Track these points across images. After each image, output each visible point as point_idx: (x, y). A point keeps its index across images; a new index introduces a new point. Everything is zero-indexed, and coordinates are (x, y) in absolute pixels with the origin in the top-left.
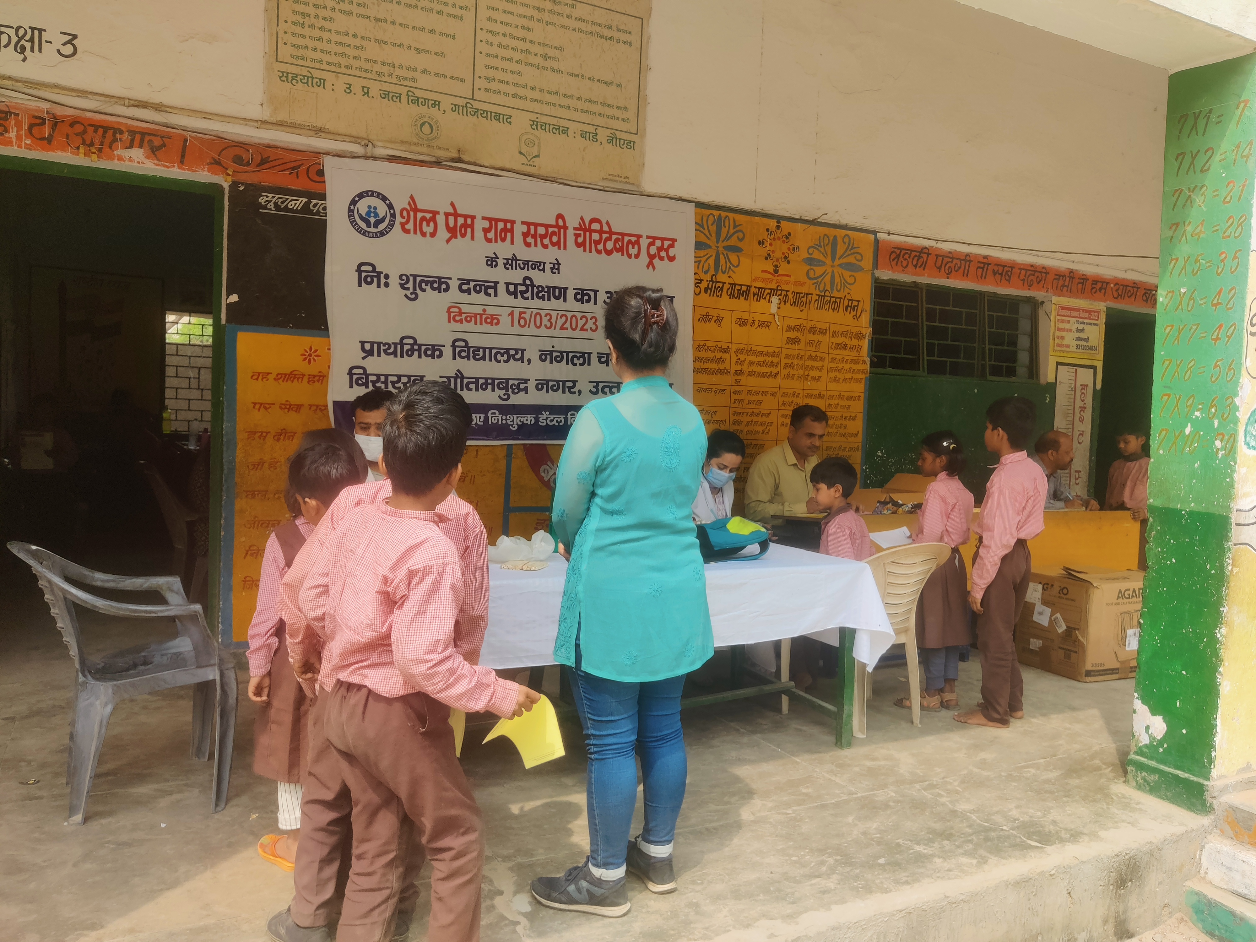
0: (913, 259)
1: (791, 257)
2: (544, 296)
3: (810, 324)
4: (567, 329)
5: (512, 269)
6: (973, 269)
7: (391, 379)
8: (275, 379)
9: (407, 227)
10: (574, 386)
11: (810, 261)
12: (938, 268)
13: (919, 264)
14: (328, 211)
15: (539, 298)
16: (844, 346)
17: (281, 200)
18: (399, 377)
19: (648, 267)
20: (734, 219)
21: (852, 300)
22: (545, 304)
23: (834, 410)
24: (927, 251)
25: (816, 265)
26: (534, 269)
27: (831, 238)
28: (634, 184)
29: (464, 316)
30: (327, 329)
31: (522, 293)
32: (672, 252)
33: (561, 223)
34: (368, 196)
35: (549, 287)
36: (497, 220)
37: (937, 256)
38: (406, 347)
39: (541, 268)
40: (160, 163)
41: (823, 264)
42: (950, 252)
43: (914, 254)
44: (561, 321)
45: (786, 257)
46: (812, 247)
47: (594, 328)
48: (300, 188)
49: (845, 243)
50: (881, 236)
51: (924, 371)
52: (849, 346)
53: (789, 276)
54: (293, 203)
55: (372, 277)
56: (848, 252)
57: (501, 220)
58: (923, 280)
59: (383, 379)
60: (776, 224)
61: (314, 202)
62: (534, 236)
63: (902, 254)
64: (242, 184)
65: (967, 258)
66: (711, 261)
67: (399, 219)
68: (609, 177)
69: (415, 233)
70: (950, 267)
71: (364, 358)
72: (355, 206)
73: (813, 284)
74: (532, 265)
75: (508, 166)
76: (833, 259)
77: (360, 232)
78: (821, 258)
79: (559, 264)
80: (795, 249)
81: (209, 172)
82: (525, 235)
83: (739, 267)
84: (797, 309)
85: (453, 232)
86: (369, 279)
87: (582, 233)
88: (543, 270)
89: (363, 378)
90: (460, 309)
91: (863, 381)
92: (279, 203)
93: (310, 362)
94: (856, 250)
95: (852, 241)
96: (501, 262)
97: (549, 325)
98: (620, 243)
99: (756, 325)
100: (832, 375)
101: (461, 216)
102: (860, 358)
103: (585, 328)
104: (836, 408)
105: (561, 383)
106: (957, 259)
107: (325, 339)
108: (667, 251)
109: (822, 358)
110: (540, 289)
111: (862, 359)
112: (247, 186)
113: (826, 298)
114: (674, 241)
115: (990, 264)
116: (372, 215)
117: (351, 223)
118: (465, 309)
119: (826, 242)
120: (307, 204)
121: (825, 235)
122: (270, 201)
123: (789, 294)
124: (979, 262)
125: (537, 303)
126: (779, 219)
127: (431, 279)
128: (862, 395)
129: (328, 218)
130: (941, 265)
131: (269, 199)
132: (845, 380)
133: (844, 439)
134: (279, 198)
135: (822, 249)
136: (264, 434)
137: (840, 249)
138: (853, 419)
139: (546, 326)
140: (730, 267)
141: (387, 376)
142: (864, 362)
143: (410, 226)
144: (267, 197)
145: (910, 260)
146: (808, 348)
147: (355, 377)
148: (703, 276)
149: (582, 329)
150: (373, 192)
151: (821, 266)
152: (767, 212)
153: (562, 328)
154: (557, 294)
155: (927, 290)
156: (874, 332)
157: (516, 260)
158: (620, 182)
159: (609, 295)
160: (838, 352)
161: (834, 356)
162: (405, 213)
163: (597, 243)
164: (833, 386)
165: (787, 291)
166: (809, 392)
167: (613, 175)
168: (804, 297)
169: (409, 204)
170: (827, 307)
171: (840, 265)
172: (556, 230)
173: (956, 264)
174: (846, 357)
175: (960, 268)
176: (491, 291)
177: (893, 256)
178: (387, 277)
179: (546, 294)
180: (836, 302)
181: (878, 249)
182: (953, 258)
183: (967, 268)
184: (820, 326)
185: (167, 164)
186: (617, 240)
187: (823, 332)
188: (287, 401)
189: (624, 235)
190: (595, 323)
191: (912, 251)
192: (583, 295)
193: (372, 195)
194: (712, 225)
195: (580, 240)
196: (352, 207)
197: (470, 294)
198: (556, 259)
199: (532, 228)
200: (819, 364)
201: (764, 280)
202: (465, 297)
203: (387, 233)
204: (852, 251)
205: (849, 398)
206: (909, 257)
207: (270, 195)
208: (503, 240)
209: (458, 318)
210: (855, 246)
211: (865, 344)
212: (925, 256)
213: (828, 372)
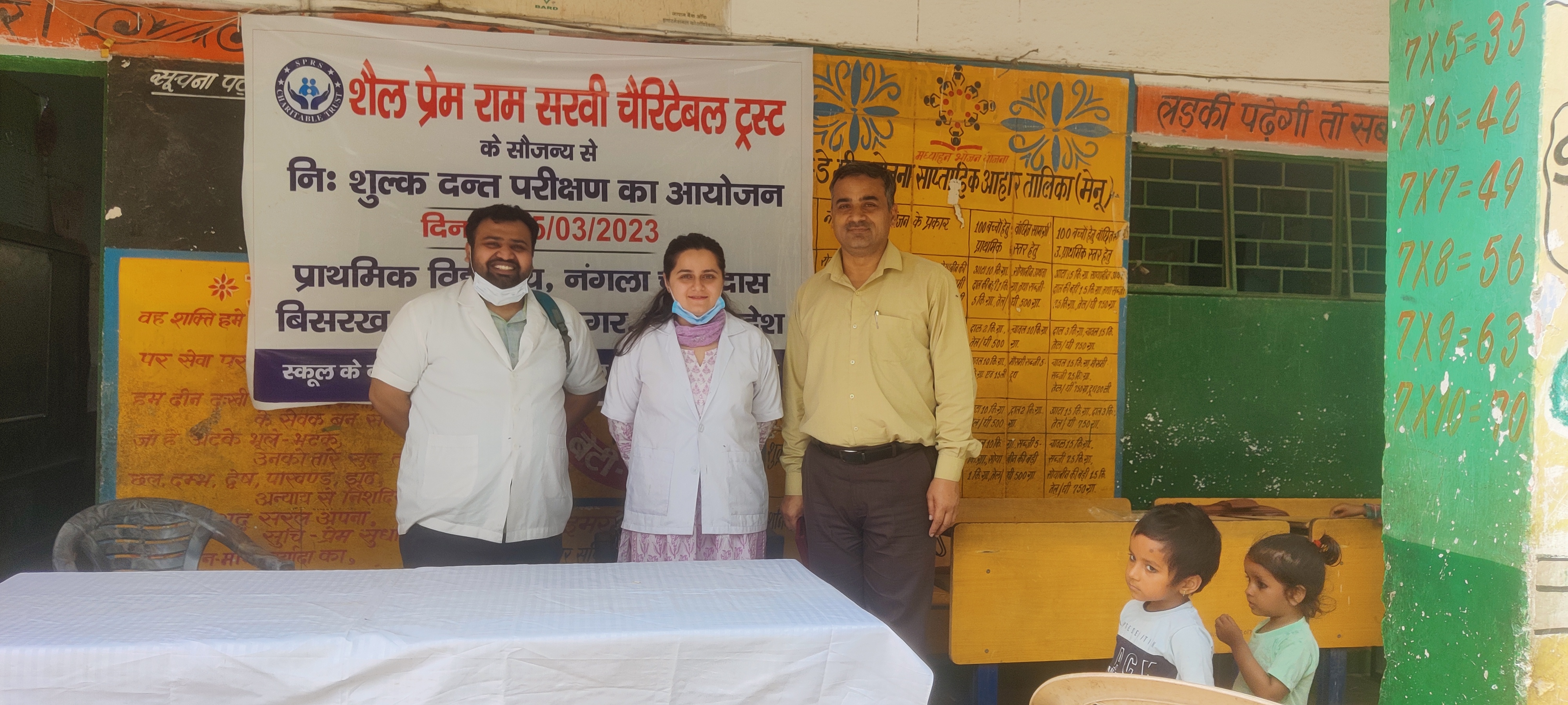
0: (1202, 112)
1: (981, 119)
2: (571, 193)
3: (1018, 219)
4: (608, 239)
5: (521, 156)
6: (1313, 123)
7: (338, 317)
8: (172, 321)
9: (360, 105)
10: (622, 321)
11: (1016, 124)
12: (1247, 125)
13: (1213, 121)
14: (246, 89)
15: (563, 196)
16: (1080, 252)
17: (181, 78)
18: (351, 314)
19: (738, 144)
20: (881, 66)
21: (1093, 181)
22: (574, 205)
23: (1064, 350)
24: (1227, 99)
25: (1025, 130)
26: (555, 156)
27: (1052, 89)
28: (713, 25)
29: (447, 226)
30: (245, 250)
31: (537, 190)
32: (777, 121)
33: (597, 86)
34: (302, 65)
35: (579, 181)
36: (497, 89)
37: (1246, 106)
38: (361, 273)
39: (567, 153)
40: (15, 38)
41: (1040, 126)
42: (1269, 100)
43: (1202, 105)
44: (598, 229)
45: (972, 120)
46: (1018, 102)
47: (652, 236)
48: (208, 60)
49: (1076, 94)
50: (1139, 79)
51: (1232, 287)
52: (1088, 251)
53: (980, 148)
54: (198, 80)
55: (310, 177)
56: (1083, 107)
57: (504, 88)
58: (1225, 144)
59: (327, 317)
60: (953, 71)
61: (228, 77)
62: (556, 109)
63: (1181, 105)
64: (127, 59)
65: (1302, 108)
66: (845, 131)
67: (348, 95)
68: (673, 17)
69: (373, 112)
70: (1270, 122)
71: (299, 289)
72: (284, 80)
73: (1022, 158)
74: (552, 150)
75: (514, 11)
76: (1056, 119)
77: (292, 116)
78: (1035, 118)
79: (594, 147)
80: (988, 106)
81: (81, 46)
82: (541, 108)
83: (893, 138)
84: (995, 197)
85: (430, 109)
86: (306, 180)
87: (631, 100)
88: (571, 156)
89: (298, 317)
90: (441, 216)
91: (1117, 305)
92: (179, 82)
93: (222, 296)
94: (1095, 104)
95: (1089, 91)
96: (503, 147)
97: (579, 234)
98: (693, 113)
99: (924, 224)
100: (1061, 296)
101: (441, 85)
102: (1110, 270)
103: (637, 237)
104: (1069, 348)
105: (601, 318)
106: (1284, 109)
107: (243, 264)
108: (770, 119)
109: (1040, 270)
110: (566, 183)
111: (1113, 270)
112: (133, 60)
113: (1045, 180)
114: (781, 104)
115: (1347, 115)
116: (309, 91)
117: (281, 103)
118: (448, 215)
119: (1043, 92)
120: (218, 81)
121: (1041, 83)
122: (166, 81)
123: (980, 175)
124: (1324, 113)
125: (561, 204)
126: (959, 63)
127: (397, 176)
128: (1115, 327)
129: (248, 99)
130: (1254, 120)
131: (165, 77)
132: (1083, 303)
133: (1085, 396)
134: (178, 75)
135: (1036, 105)
136: (157, 397)
137: (1069, 103)
138: (1100, 364)
139: (575, 236)
140: (876, 139)
141: (332, 314)
142: (1117, 275)
143: (365, 104)
144: (162, 74)
145: (1196, 115)
146: (1015, 256)
147: (286, 316)
148: (830, 154)
149: (633, 238)
150: (309, 59)
151: (1036, 130)
152: (938, 53)
153: (601, 238)
154: (592, 189)
155: (1236, 161)
156: (1132, 229)
157: (528, 144)
158: (692, 23)
159: (675, 189)
160: (1069, 260)
161: (1063, 267)
162: (357, 87)
163: (655, 113)
164: (1060, 314)
165: (976, 171)
166: (1020, 323)
167: (680, 14)
168: (1005, 179)
169: (363, 73)
170: (1047, 192)
171: (1069, 128)
172: (590, 98)
173: (1281, 117)
174: (1084, 269)
175: (1289, 123)
176: (489, 189)
177: (1164, 110)
178: (332, 175)
179: (575, 191)
180: (1062, 184)
181: (1136, 101)
182: (1275, 109)
183: (1302, 122)
184: (1034, 221)
185: (25, 39)
186: (687, 109)
187: (1041, 231)
188: (189, 351)
189: (697, 100)
190: (653, 230)
191: (1198, 100)
192: (633, 190)
193: (308, 64)
194: (844, 78)
195: (628, 111)
196: (281, 82)
197: (456, 194)
198: (591, 140)
199: (553, 97)
200: (1038, 280)
201: (934, 156)
202: (449, 200)
203: (331, 115)
204: (1090, 106)
205: (1093, 332)
206: (1194, 111)
207: (166, 72)
208: (508, 116)
209: (438, 229)
210: (1094, 97)
211: (1119, 247)
212: (1223, 108)
213: (1053, 292)
